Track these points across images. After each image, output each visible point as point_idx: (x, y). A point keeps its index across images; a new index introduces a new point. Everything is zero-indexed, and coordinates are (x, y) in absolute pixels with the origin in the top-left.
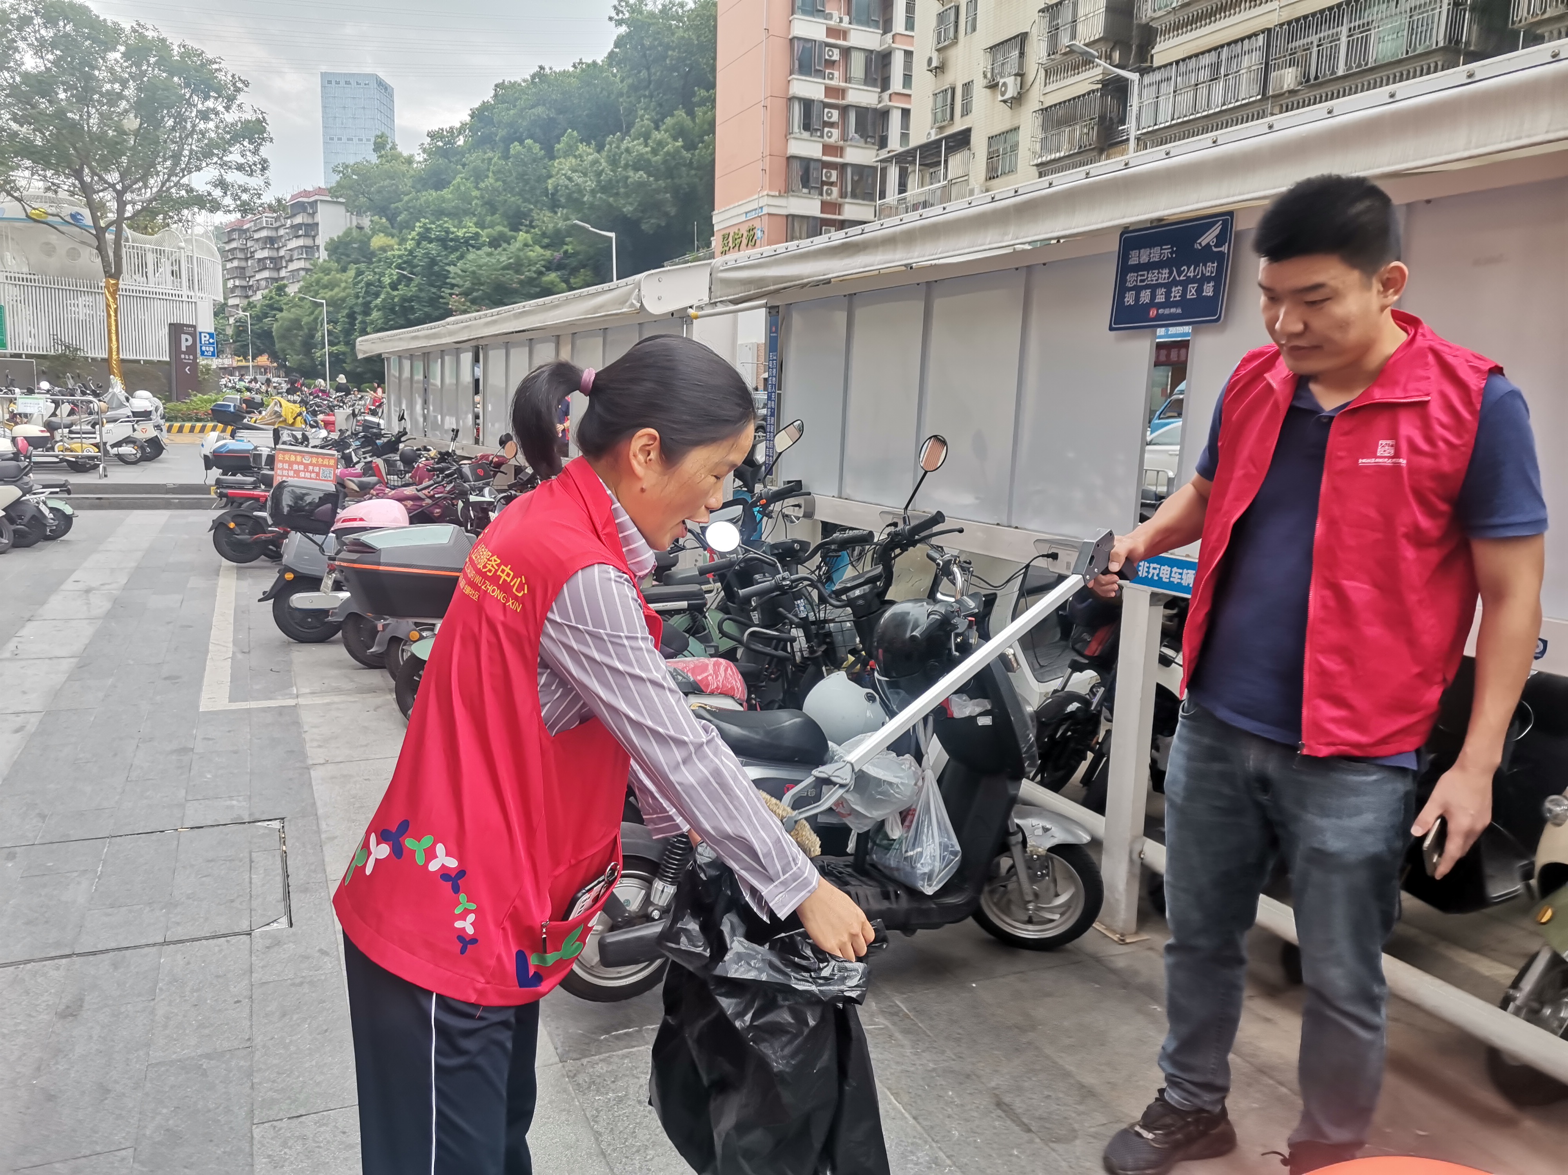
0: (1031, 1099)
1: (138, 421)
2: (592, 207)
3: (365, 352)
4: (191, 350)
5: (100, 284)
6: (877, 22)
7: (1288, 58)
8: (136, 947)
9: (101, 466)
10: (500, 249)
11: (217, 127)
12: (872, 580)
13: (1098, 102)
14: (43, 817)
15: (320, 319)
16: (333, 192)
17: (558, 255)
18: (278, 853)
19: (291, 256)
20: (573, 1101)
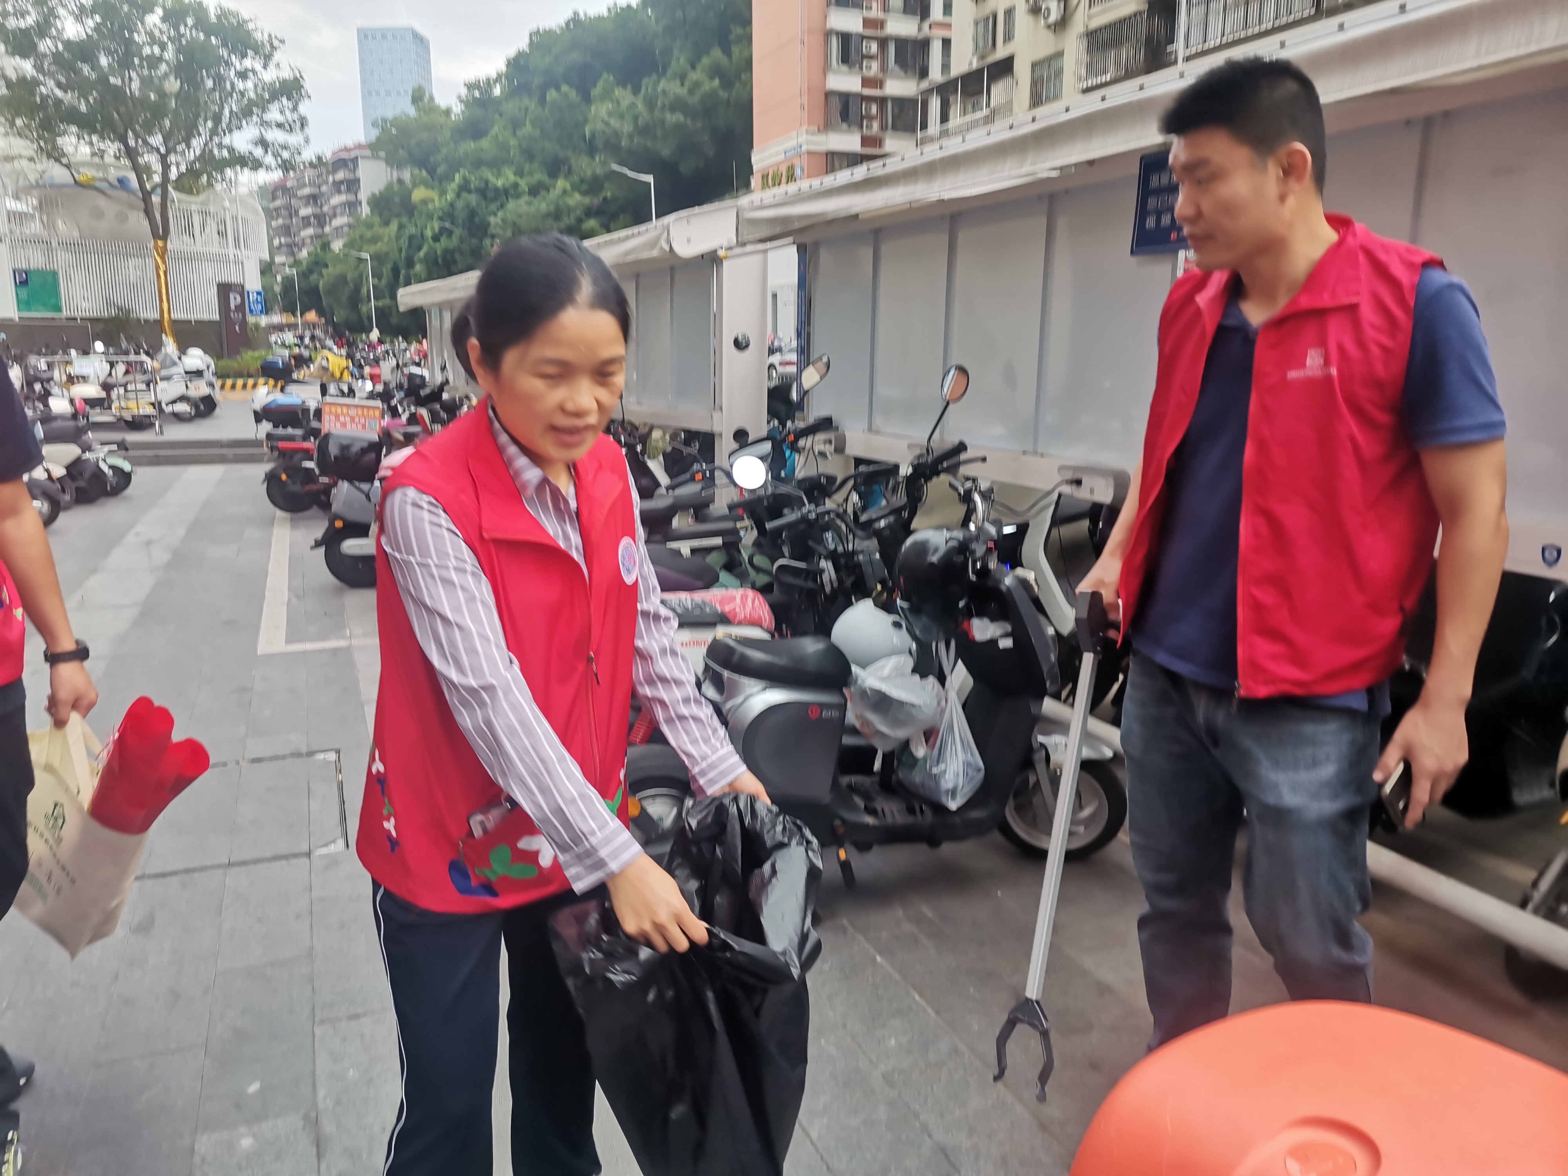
1: (191, 380)
2: (629, 150)
3: (406, 305)
4: (241, 308)
5: (149, 246)
8: (203, 870)
9: (157, 424)
10: (539, 197)
11: (256, 86)
12: (897, 511)
13: (1144, 24)
15: (365, 274)
16: (374, 147)
17: (597, 201)
18: (334, 783)
19: (335, 212)
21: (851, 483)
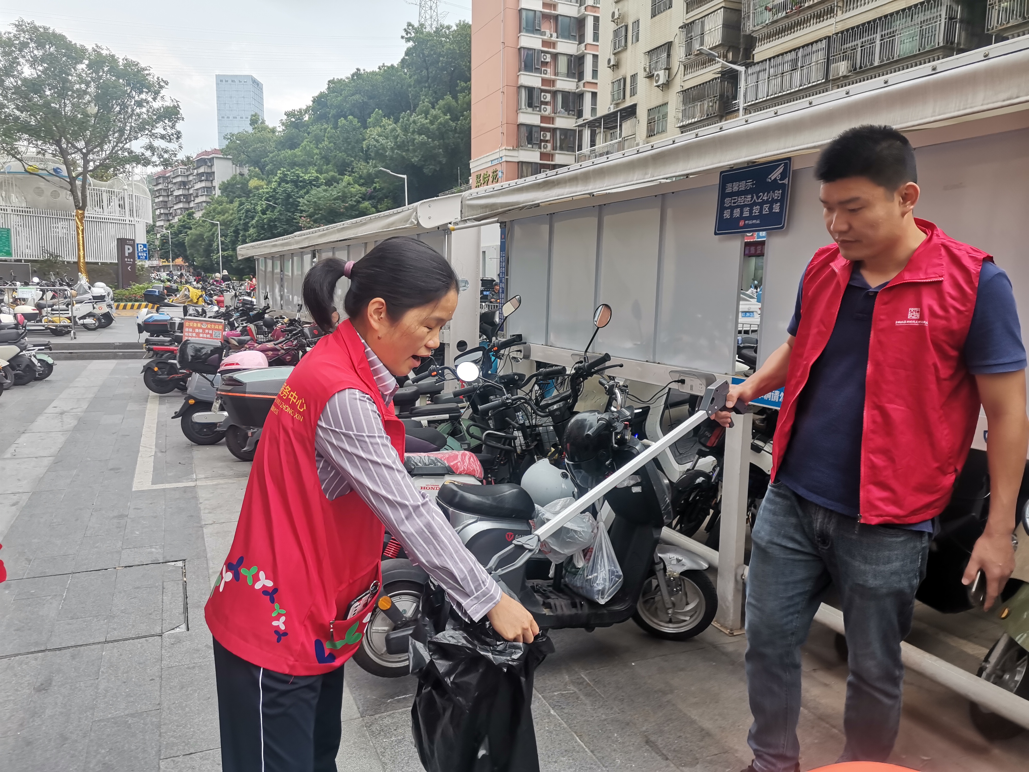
0: (669, 738)
1: (96, 302)
2: (391, 158)
3: (243, 255)
4: (132, 255)
5: (73, 214)
6: (575, 36)
7: (842, 55)
8: (86, 645)
9: (72, 332)
10: (332, 187)
11: (148, 111)
12: (564, 399)
13: (719, 85)
14: (29, 561)
15: (216, 234)
16: (224, 152)
17: (370, 190)
18: (181, 583)
19: (197, 194)
20: (369, 743)
21: (534, 380)
